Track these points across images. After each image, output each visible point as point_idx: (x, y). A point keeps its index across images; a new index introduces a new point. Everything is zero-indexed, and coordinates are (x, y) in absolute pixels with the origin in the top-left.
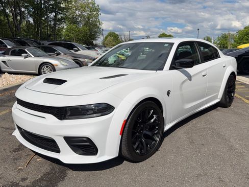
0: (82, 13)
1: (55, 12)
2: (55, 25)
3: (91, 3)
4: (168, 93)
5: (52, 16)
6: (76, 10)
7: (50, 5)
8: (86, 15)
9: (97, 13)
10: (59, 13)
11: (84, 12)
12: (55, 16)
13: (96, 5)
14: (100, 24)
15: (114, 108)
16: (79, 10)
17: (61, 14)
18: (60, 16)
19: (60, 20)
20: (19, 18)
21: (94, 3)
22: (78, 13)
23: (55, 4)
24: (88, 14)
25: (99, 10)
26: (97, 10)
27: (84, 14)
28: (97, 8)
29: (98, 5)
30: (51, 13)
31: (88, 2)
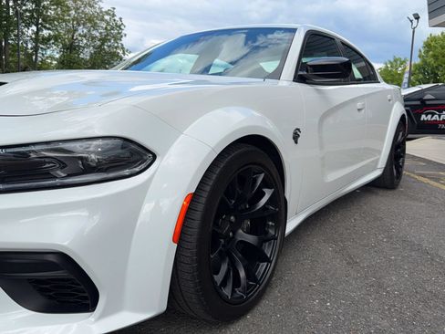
0: (89, 31)
1: (37, 25)
2: (36, 49)
3: (107, 13)
4: (296, 137)
5: (30, 32)
6: (79, 25)
7: (27, 10)
8: (98, 34)
9: (120, 33)
10: (45, 27)
11: (94, 29)
12: (37, 33)
13: (117, 18)
14: (124, 54)
15: (155, 157)
16: (84, 24)
17: (49, 29)
18: (45, 33)
19: (46, 41)
21: (114, 15)
22: (82, 30)
23: (37, 11)
24: (101, 33)
25: (122, 27)
26: (119, 27)
27: (94, 32)
28: (119, 23)
29: (121, 19)
30: (28, 26)
31: (101, 12)
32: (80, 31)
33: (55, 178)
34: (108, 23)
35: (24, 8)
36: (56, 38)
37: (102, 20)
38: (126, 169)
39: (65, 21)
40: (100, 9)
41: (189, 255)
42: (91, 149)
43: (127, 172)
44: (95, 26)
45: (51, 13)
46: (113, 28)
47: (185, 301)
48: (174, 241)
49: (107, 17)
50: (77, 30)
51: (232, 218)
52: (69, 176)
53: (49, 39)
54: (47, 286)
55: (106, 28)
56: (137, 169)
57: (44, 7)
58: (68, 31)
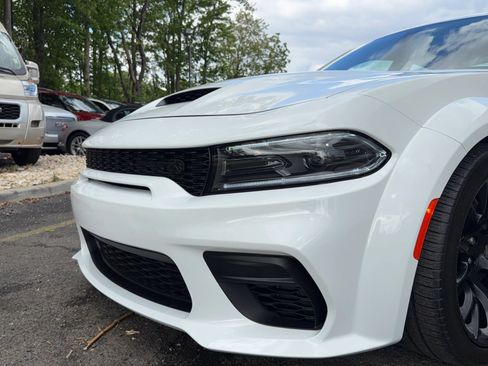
0: (253, 60)
1: (205, 59)
3: (272, 40)
5: (199, 65)
6: (244, 55)
7: (196, 44)
8: (262, 63)
9: (284, 60)
10: (213, 60)
11: (259, 58)
12: (205, 66)
13: (281, 44)
15: (389, 154)
16: (249, 54)
17: (216, 61)
18: (213, 65)
19: (213, 73)
20: (139, 69)
21: (278, 41)
22: (246, 60)
23: (205, 44)
24: (265, 61)
25: (286, 53)
26: (283, 53)
27: (258, 61)
28: (283, 49)
29: (285, 44)
30: (197, 60)
31: (266, 39)
32: (244, 61)
33: (280, 177)
34: (272, 51)
35: (194, 42)
36: (222, 69)
37: (267, 47)
38: (355, 168)
39: (230, 51)
40: (265, 36)
41: (431, 276)
42: (318, 145)
43: (356, 171)
44: (259, 54)
45: (218, 44)
46: (277, 55)
47: (421, 334)
48: (415, 256)
49: (271, 44)
50: (241, 60)
51: (472, 240)
52: (293, 175)
53: (216, 71)
54: (268, 295)
55: (270, 55)
56: (368, 169)
57: (212, 40)
58: (234, 62)
